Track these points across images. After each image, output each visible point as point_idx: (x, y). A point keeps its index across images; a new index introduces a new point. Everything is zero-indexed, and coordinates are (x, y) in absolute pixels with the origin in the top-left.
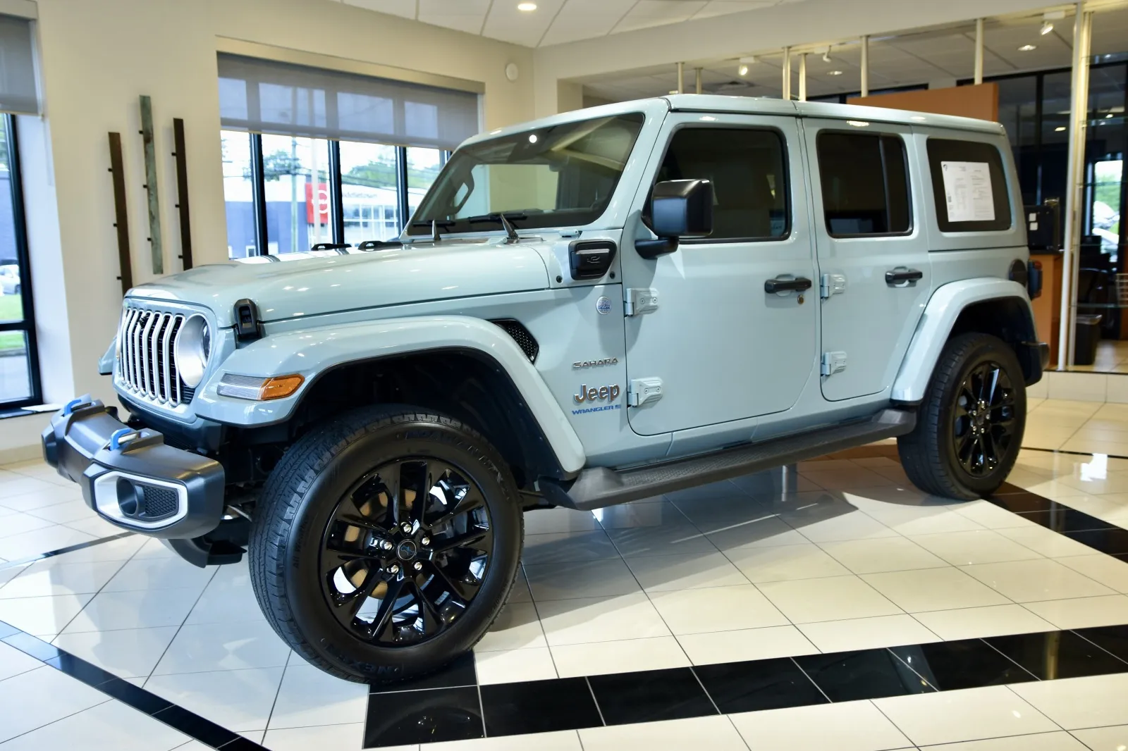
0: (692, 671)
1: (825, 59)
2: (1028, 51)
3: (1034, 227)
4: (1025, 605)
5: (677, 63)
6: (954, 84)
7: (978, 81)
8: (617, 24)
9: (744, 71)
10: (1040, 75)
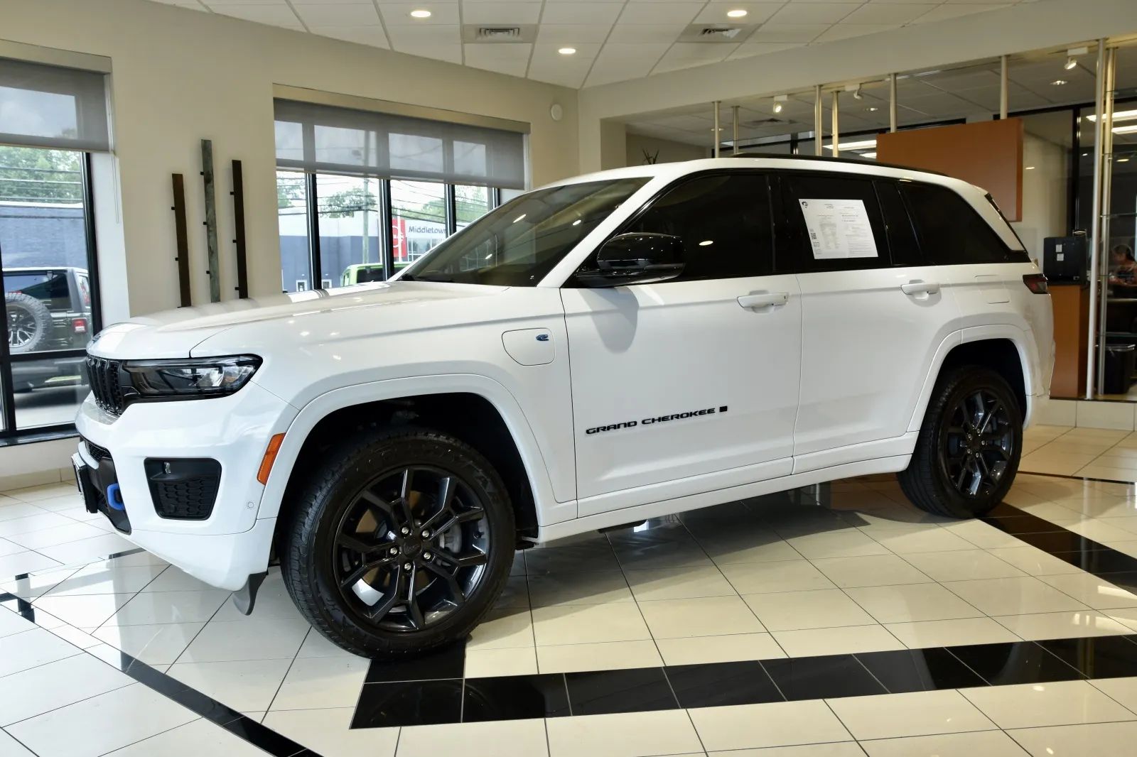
0: (663, 671)
1: (856, 96)
2: (1060, 85)
3: (1061, 258)
4: (995, 619)
5: (713, 102)
6: (992, 118)
8: (655, 66)
9: (778, 109)
10: (1076, 109)
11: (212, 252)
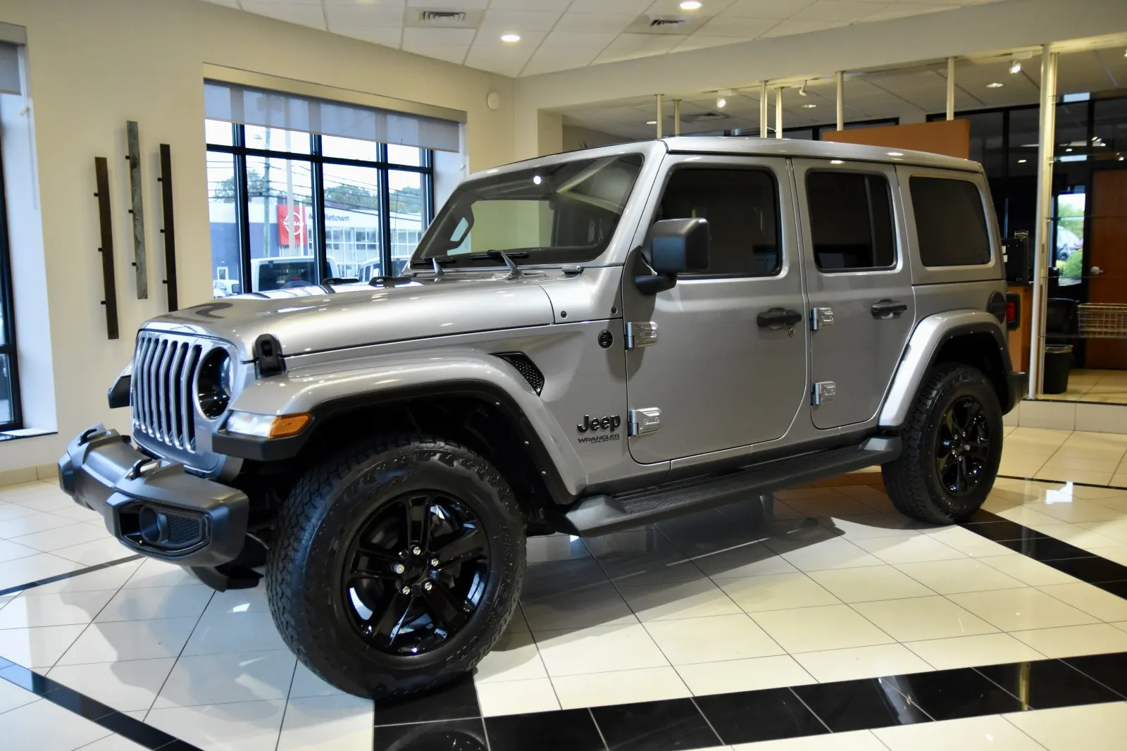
0: (694, 702)
1: (801, 93)
2: (996, 88)
3: (1005, 258)
4: (1013, 634)
5: (656, 95)
6: (924, 120)
7: (950, 117)
8: (597, 56)
9: (721, 104)
10: (1006, 111)
11: (139, 243)
